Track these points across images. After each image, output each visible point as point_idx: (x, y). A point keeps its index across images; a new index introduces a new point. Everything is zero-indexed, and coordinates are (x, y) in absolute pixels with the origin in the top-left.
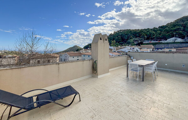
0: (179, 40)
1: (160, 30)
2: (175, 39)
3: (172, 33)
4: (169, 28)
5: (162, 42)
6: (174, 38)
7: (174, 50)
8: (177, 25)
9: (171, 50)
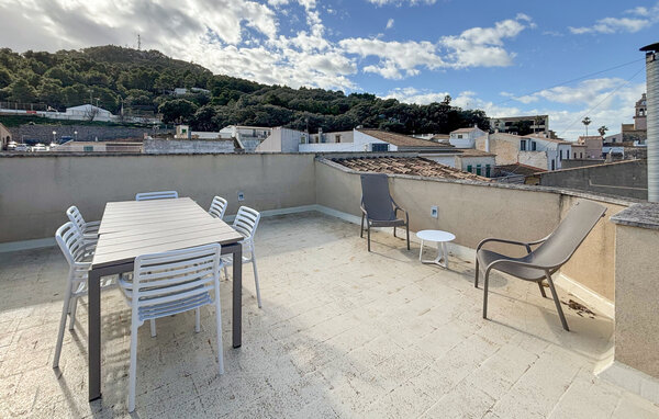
0: (105, 116)
1: (34, 68)
2: (95, 112)
3: (82, 87)
4: (68, 67)
5: (47, 114)
6: (88, 107)
7: (100, 147)
8: (93, 64)
9: (92, 148)
